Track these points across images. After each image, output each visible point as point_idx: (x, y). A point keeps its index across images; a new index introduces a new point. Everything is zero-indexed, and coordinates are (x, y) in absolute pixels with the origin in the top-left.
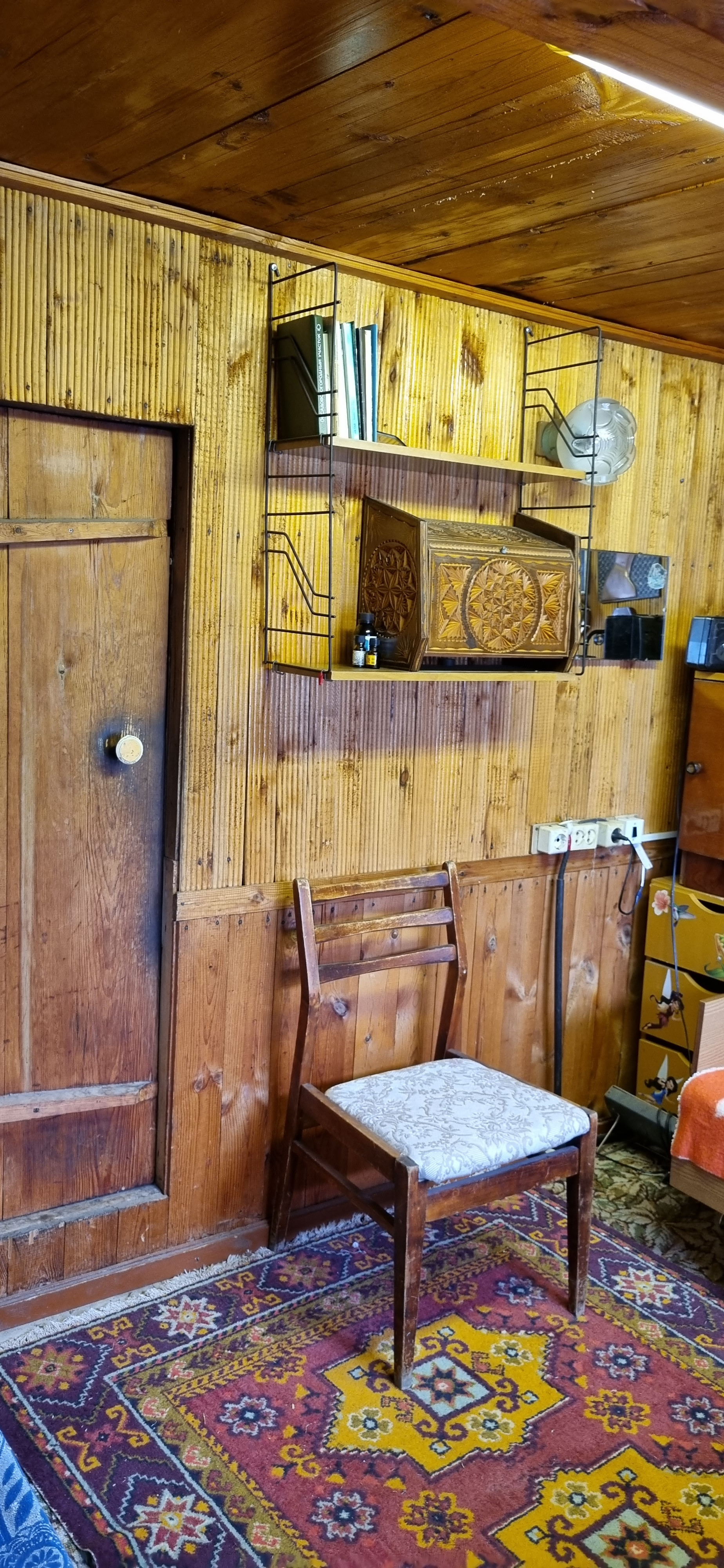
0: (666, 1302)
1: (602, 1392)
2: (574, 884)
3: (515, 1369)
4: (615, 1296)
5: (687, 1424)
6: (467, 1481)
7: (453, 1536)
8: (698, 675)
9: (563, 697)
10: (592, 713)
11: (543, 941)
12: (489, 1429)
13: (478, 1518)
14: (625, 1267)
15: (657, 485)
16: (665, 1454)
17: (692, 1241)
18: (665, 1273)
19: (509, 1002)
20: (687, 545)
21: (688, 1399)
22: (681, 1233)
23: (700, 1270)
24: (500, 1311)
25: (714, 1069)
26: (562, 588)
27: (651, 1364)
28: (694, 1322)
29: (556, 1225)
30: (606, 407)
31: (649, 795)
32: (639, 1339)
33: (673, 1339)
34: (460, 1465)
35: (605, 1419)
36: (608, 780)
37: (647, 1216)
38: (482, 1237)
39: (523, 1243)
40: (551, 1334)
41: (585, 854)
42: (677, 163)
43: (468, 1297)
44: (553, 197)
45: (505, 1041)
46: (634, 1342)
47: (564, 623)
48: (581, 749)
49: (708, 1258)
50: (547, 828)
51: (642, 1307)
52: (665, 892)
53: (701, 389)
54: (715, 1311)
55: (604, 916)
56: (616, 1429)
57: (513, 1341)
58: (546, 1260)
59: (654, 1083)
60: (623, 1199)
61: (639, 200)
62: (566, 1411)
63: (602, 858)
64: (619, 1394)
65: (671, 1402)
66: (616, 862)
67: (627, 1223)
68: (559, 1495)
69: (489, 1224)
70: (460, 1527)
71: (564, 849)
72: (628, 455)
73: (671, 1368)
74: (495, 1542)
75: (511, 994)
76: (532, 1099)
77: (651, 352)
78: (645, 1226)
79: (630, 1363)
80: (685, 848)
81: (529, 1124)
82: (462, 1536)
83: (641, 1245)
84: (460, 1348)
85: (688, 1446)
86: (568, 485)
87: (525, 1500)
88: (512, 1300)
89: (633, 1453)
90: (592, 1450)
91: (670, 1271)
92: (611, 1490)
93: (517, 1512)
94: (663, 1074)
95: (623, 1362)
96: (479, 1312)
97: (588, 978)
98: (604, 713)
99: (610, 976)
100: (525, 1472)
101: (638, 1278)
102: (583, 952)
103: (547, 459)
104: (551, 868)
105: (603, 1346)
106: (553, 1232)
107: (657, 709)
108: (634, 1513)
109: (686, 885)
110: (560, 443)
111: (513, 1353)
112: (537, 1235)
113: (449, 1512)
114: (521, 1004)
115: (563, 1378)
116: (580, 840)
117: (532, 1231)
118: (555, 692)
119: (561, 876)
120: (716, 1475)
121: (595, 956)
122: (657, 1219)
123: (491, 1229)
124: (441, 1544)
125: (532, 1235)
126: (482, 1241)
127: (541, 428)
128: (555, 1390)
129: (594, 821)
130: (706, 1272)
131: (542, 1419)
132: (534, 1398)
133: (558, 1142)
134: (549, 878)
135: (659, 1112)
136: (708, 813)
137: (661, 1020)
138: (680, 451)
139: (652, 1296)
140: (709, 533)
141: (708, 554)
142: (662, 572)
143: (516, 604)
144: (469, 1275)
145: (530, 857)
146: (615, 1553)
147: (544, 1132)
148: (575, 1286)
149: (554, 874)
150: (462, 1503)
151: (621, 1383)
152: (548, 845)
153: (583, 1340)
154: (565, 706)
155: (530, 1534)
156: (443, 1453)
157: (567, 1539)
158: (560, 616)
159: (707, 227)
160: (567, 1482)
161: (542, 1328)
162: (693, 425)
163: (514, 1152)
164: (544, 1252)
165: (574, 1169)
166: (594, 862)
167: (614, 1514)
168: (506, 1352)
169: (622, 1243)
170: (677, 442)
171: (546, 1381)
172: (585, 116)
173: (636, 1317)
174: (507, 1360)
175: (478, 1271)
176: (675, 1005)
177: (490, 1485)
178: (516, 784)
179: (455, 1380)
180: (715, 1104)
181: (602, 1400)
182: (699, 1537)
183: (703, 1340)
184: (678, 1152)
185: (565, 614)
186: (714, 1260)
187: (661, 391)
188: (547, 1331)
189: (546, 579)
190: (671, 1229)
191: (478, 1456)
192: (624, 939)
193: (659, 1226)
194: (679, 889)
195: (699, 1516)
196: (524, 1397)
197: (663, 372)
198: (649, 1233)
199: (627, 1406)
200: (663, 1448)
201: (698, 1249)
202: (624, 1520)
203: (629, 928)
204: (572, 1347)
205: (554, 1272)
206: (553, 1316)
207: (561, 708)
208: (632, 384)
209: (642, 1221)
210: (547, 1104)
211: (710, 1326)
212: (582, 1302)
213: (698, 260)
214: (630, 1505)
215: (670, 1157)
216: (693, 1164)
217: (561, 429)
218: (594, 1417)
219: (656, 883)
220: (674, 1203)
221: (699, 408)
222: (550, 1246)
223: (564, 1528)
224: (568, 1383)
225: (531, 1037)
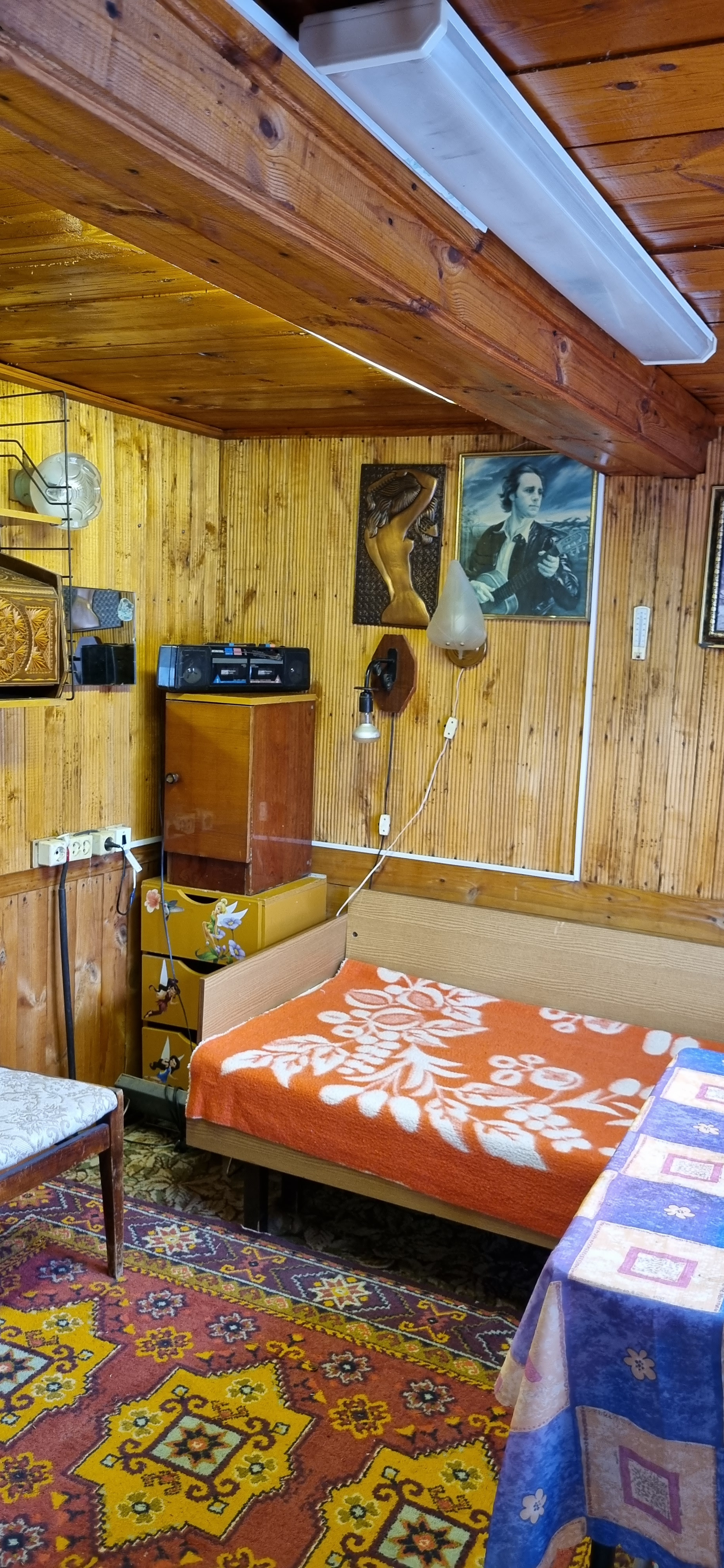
0: (191, 1247)
1: (148, 1333)
2: (73, 892)
3: (68, 1336)
4: (147, 1254)
5: (224, 1337)
6: (40, 1438)
7: (36, 1486)
8: (168, 696)
9: (51, 721)
10: (78, 735)
11: (49, 949)
12: (54, 1390)
13: (56, 1464)
14: (153, 1228)
15: (118, 529)
16: (209, 1365)
17: (205, 1193)
18: (187, 1224)
19: (21, 1010)
20: (148, 582)
21: (222, 1318)
22: (195, 1189)
23: (217, 1215)
24: (46, 1292)
25: (215, 1037)
26: (49, 623)
27: (187, 1300)
28: (218, 1257)
29: (85, 1208)
30: (73, 461)
31: (133, 806)
32: (173, 1282)
33: (202, 1275)
34: (32, 1428)
35: (155, 1353)
36: (97, 794)
37: (165, 1182)
38: (17, 1234)
39: (57, 1230)
40: (96, 1299)
41: (82, 863)
42: (140, 279)
43: (13, 1288)
44: (32, 288)
45: (20, 1047)
46: (169, 1286)
47: (54, 654)
48: (71, 768)
49: (222, 1203)
50: (47, 843)
51: (172, 1256)
52: (156, 891)
53: (148, 446)
54: (233, 1243)
55: (102, 919)
56: (166, 1358)
57: (62, 1314)
58: (80, 1239)
59: (159, 1065)
60: (142, 1172)
61: (105, 299)
62: (120, 1357)
63: (97, 866)
64: (164, 1330)
65: (208, 1324)
66: (109, 869)
67: (148, 1192)
68: (125, 1424)
69: (22, 1221)
70: (41, 1476)
71: (64, 861)
72: (96, 504)
73: (204, 1298)
74: (76, 1478)
75: (23, 1002)
76: (62, 1089)
77: (103, 412)
78: (164, 1191)
79: (169, 1303)
80: (170, 850)
81: (64, 1110)
82: (44, 1483)
83: (163, 1206)
84: (14, 1333)
85: (226, 1353)
86: (41, 530)
87: (96, 1437)
88: (55, 1280)
89: (183, 1372)
90: (147, 1380)
91: (192, 1221)
92: (169, 1406)
93: (90, 1448)
94: (165, 1055)
95: (163, 1304)
96: (25, 1298)
97: (92, 978)
98: (89, 733)
99: (111, 974)
100: (92, 1415)
101: (165, 1233)
102: (86, 955)
103: (20, 503)
104: (52, 880)
105: (144, 1296)
106: (83, 1214)
107: (134, 728)
108: (191, 1418)
109: (173, 882)
110: (33, 491)
111: (63, 1323)
112: (68, 1220)
113: (28, 1468)
114: (32, 1010)
115: (112, 1331)
116: (77, 851)
117: (63, 1217)
118: (44, 716)
119: (62, 886)
120: (253, 1369)
121: (97, 958)
122: (173, 1183)
123: (24, 1225)
124: (27, 1495)
125: (64, 1221)
126: (17, 1237)
127: (13, 476)
128: (107, 1343)
129: (88, 832)
130: (221, 1215)
131: (100, 1369)
132: (90, 1354)
133: (91, 1120)
134: (51, 889)
135: (166, 1089)
136: (185, 818)
137: (160, 1006)
138: (135, 499)
139: (179, 1246)
140: (165, 571)
141: (166, 589)
142: (129, 606)
143: (8, 637)
144: (11, 1269)
145: (32, 871)
146: (179, 1453)
147: (79, 1114)
148: (113, 1251)
149: (55, 885)
150: (39, 1456)
151: (164, 1321)
152: (48, 859)
153: (125, 1296)
154: (53, 728)
155: (105, 1462)
156: (14, 1422)
157: (137, 1455)
158: (49, 647)
159: (160, 325)
160: (129, 1412)
161: (87, 1296)
162: (144, 477)
163: (54, 1137)
164: (78, 1232)
165: (105, 1145)
166: (90, 870)
167: (174, 1424)
168: (58, 1324)
169: (147, 1209)
170: (132, 491)
171: (99, 1338)
172: (68, 236)
173: (169, 1266)
174: (60, 1331)
175: (18, 1263)
176: (172, 991)
177: (62, 1436)
178: (15, 804)
179: (13, 1360)
180: (220, 1065)
181: (150, 1339)
182: (246, 1419)
183: (227, 1269)
184: (191, 1113)
185: (54, 645)
186: (227, 1204)
187: (115, 447)
188: (91, 1298)
189: (34, 614)
190: (189, 1189)
191: (48, 1415)
192: (121, 939)
193: (176, 1187)
194: (167, 887)
195: (243, 1403)
196: (80, 1356)
197: (115, 430)
198: (169, 1196)
199: (172, 1337)
200: (207, 1361)
201: (213, 1199)
202: (183, 1426)
203: (125, 928)
204: (117, 1304)
205: (90, 1247)
206: (95, 1283)
207: (50, 731)
208: (90, 439)
209: (161, 1187)
210: (76, 1090)
211: (231, 1257)
212: (120, 1264)
213: (147, 346)
214: (187, 1412)
215: (185, 1118)
216: (206, 1121)
217: (33, 477)
218: (145, 1354)
219: (146, 884)
220: (186, 1166)
221: (148, 463)
222: (83, 1226)
223: (134, 1448)
224: (118, 1334)
225: (43, 1041)
